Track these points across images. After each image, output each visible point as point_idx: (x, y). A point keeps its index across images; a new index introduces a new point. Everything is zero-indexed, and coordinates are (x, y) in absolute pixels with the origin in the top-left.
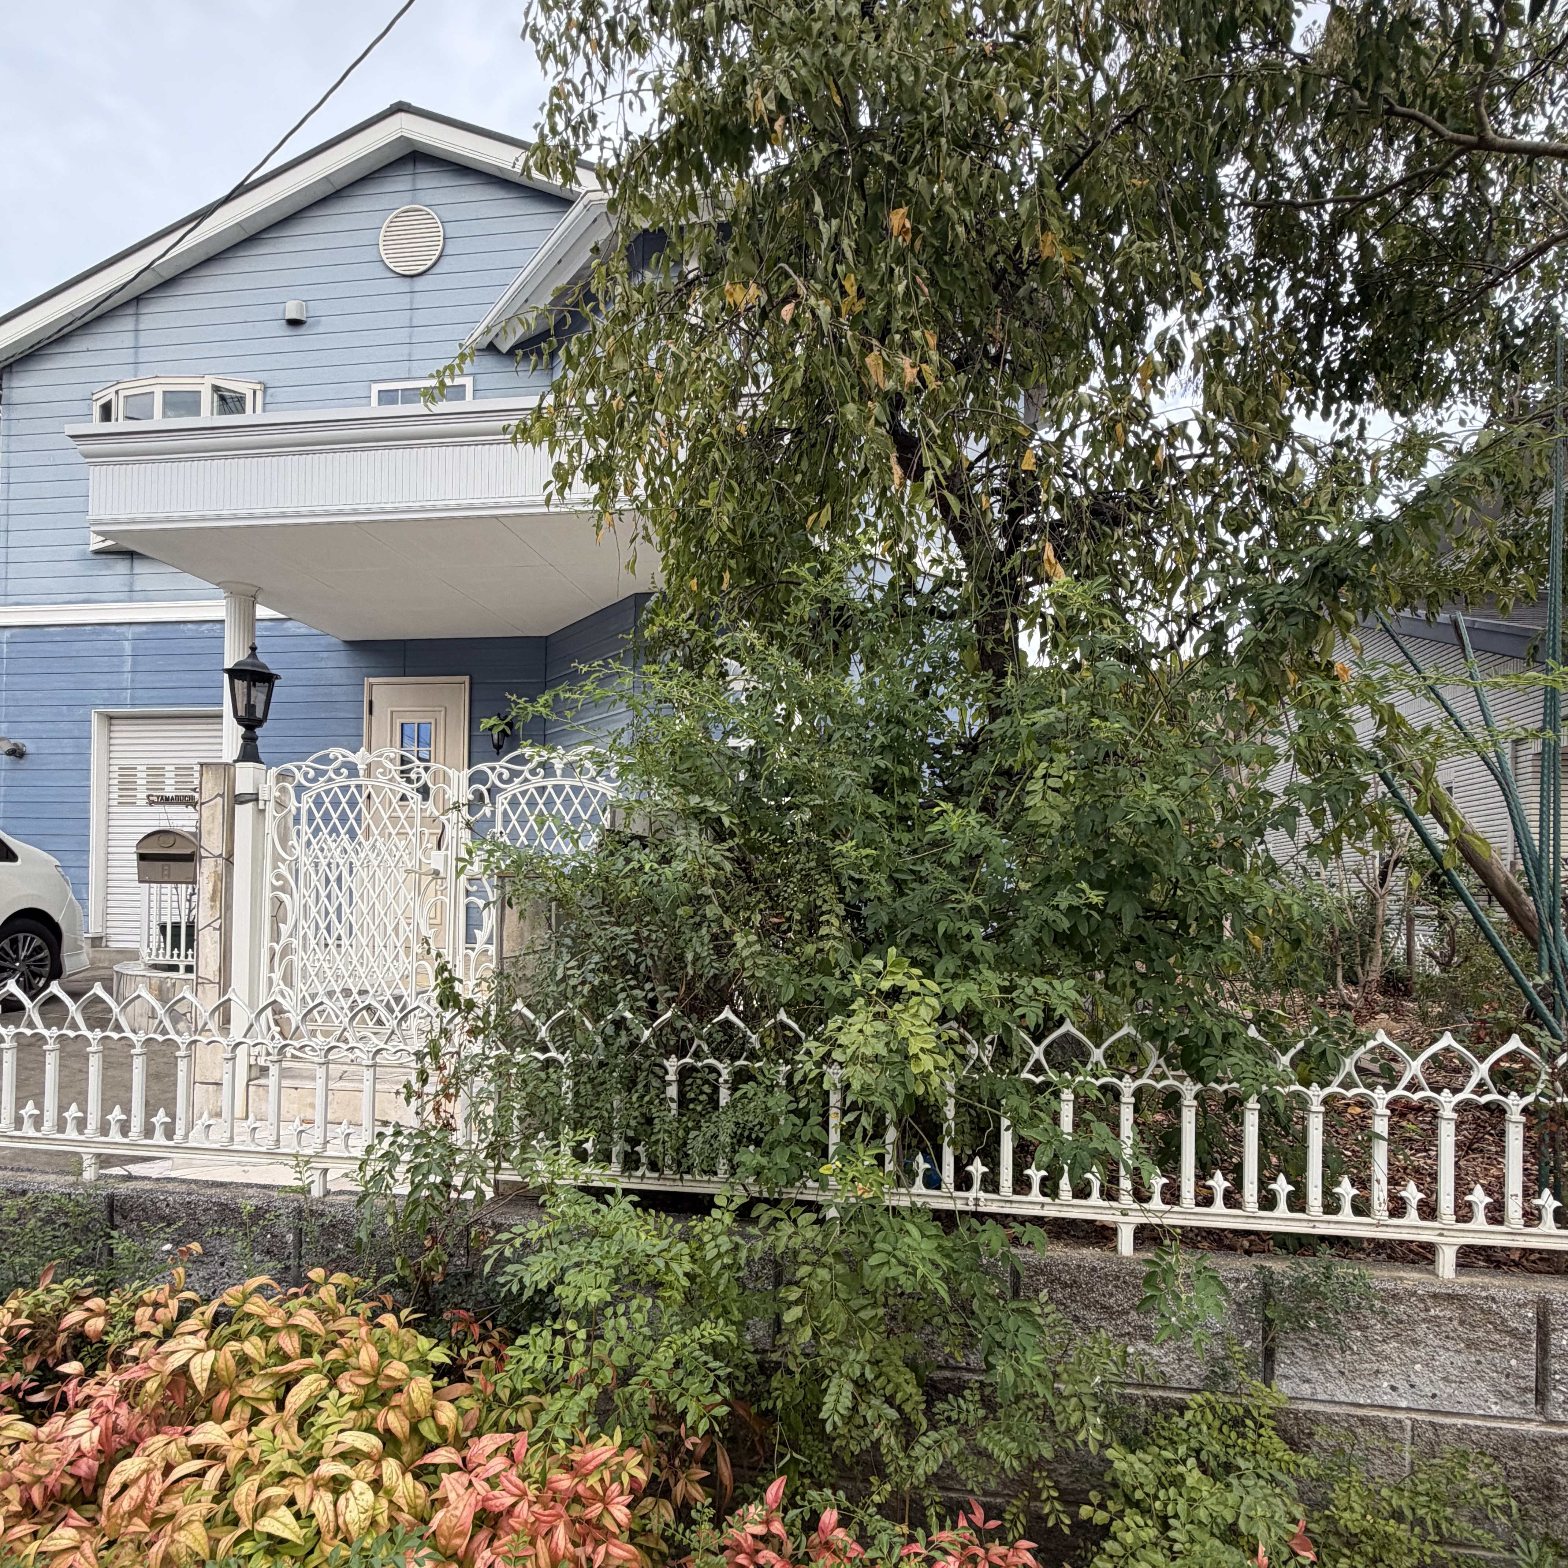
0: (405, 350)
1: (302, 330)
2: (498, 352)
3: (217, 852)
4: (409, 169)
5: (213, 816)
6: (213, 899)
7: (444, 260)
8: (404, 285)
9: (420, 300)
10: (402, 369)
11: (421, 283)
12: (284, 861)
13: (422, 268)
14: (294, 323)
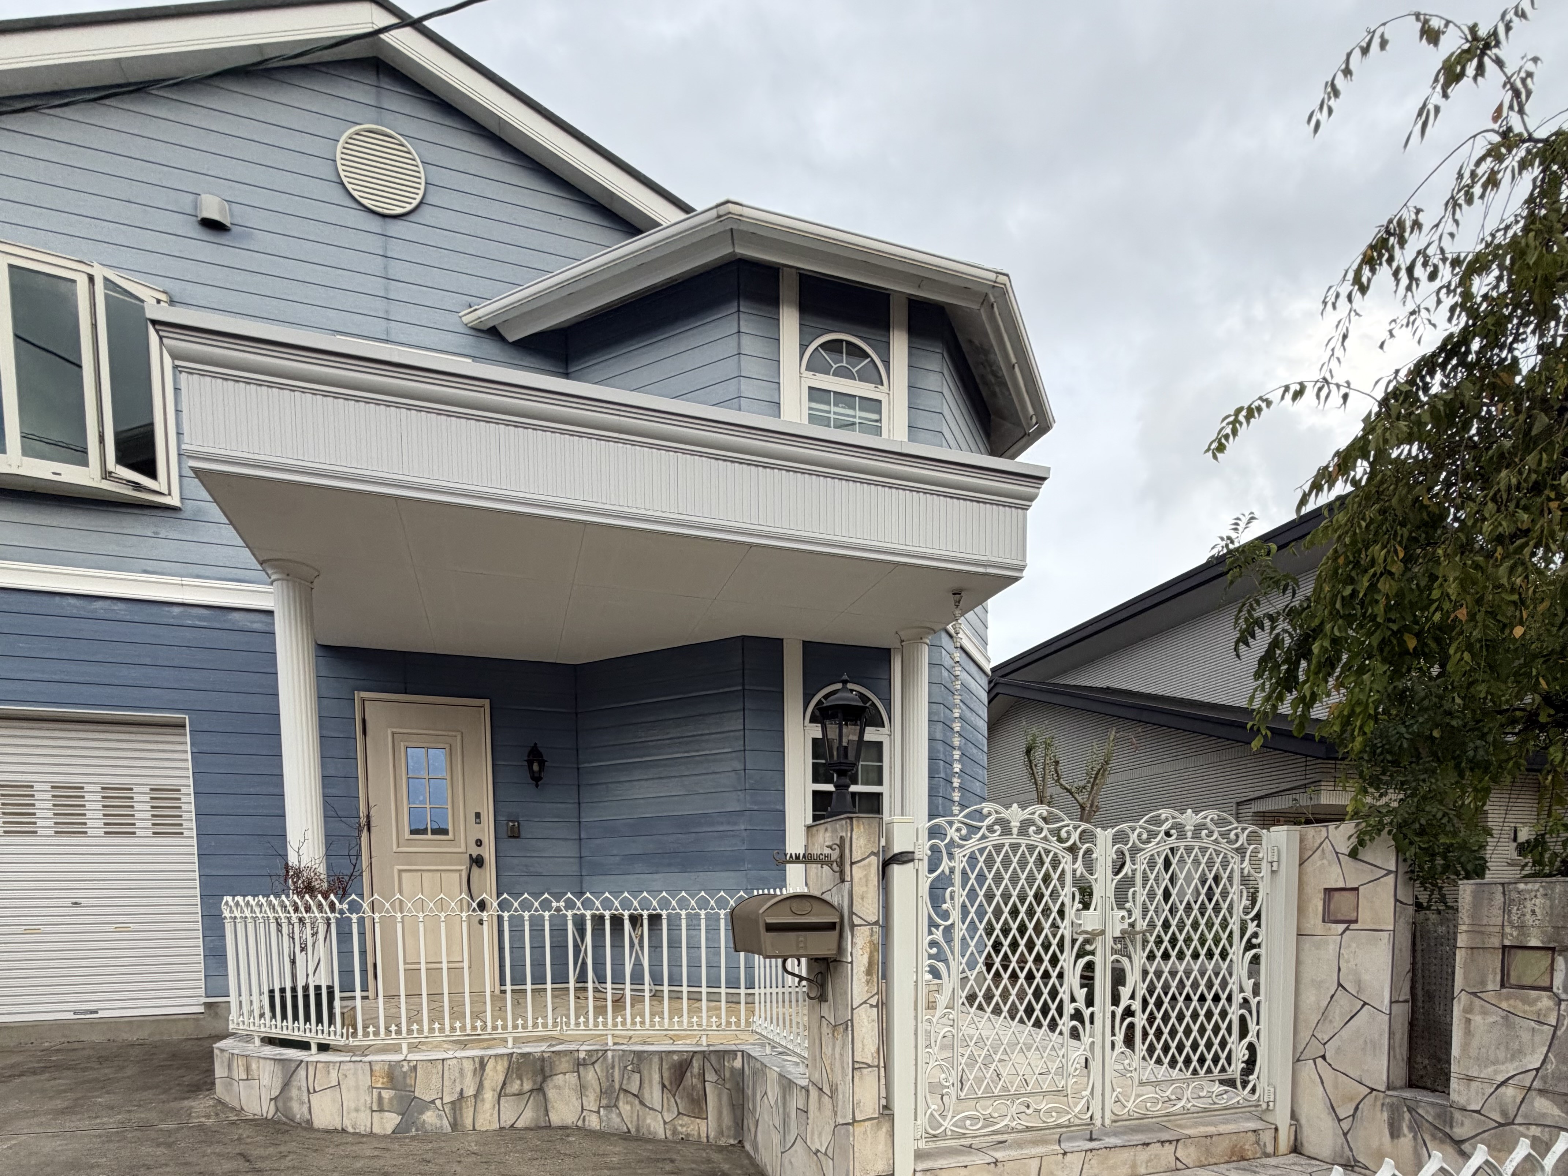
0: (380, 304)
1: (223, 239)
2: (502, 339)
3: (874, 919)
4: (371, 79)
5: (866, 876)
6: (869, 972)
7: (425, 208)
8: (375, 225)
9: (396, 249)
10: (378, 327)
11: (397, 228)
12: (937, 926)
13: (399, 211)
14: (212, 226)
